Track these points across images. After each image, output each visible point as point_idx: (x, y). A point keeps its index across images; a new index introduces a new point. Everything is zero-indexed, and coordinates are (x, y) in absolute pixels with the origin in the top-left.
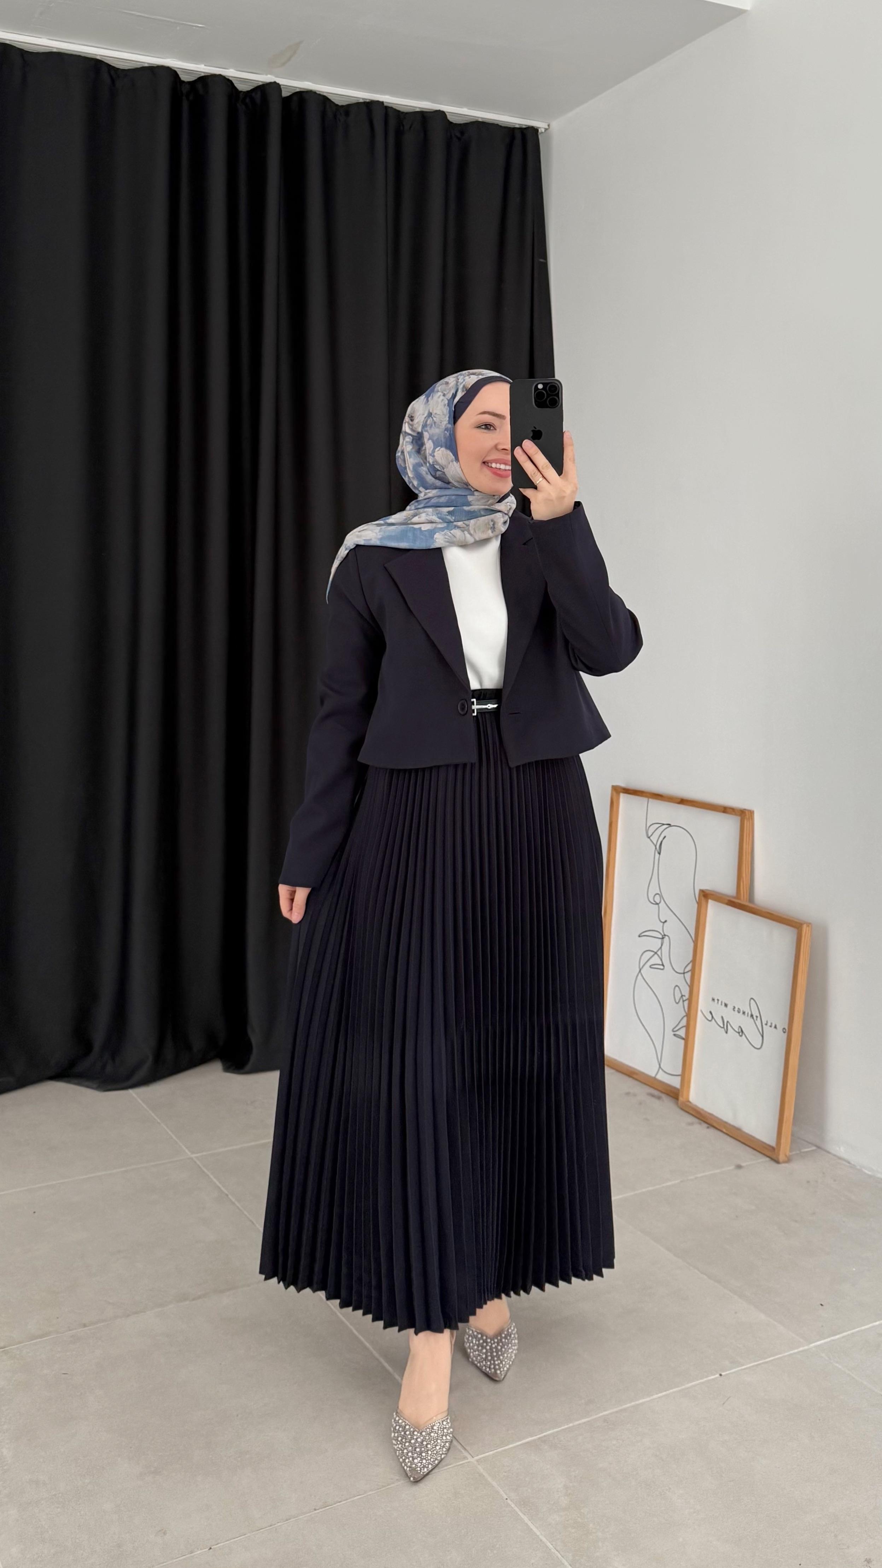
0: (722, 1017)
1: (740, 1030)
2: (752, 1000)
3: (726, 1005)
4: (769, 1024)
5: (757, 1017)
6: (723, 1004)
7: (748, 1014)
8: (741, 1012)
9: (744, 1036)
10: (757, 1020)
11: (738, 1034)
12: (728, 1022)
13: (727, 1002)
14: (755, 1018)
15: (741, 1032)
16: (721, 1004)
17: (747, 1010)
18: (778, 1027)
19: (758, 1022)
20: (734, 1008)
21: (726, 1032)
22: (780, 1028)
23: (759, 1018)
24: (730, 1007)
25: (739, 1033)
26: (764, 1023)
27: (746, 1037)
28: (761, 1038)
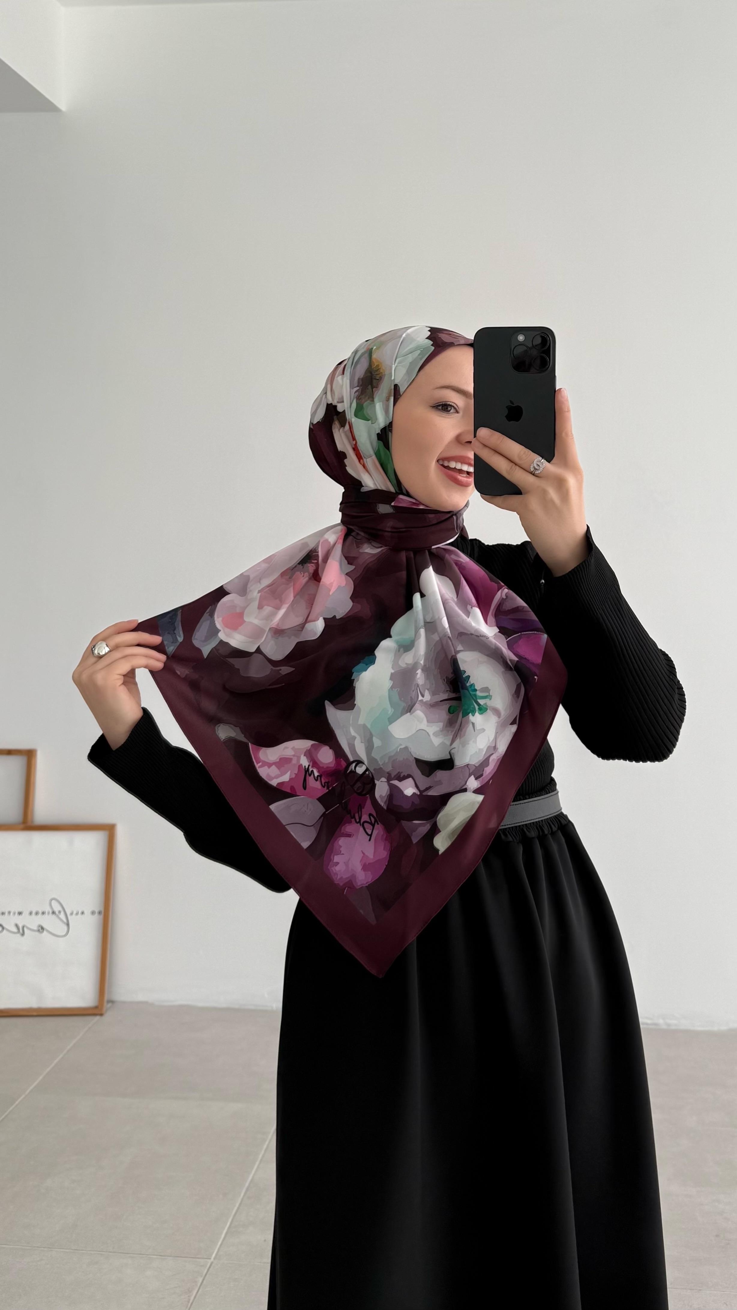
0: (17, 926)
1: (40, 928)
2: (53, 902)
3: (20, 913)
4: (75, 912)
5: (60, 912)
6: (16, 914)
7: (49, 913)
8: (40, 912)
9: (45, 932)
10: (60, 914)
11: (37, 933)
12: (23, 927)
13: (20, 910)
14: (57, 913)
15: (41, 929)
16: (14, 913)
17: (47, 909)
18: (85, 912)
19: (62, 916)
20: (31, 913)
21: (23, 934)
22: (88, 912)
23: (62, 913)
24: (26, 913)
25: (39, 931)
26: (68, 914)
27: (48, 931)
28: (65, 928)
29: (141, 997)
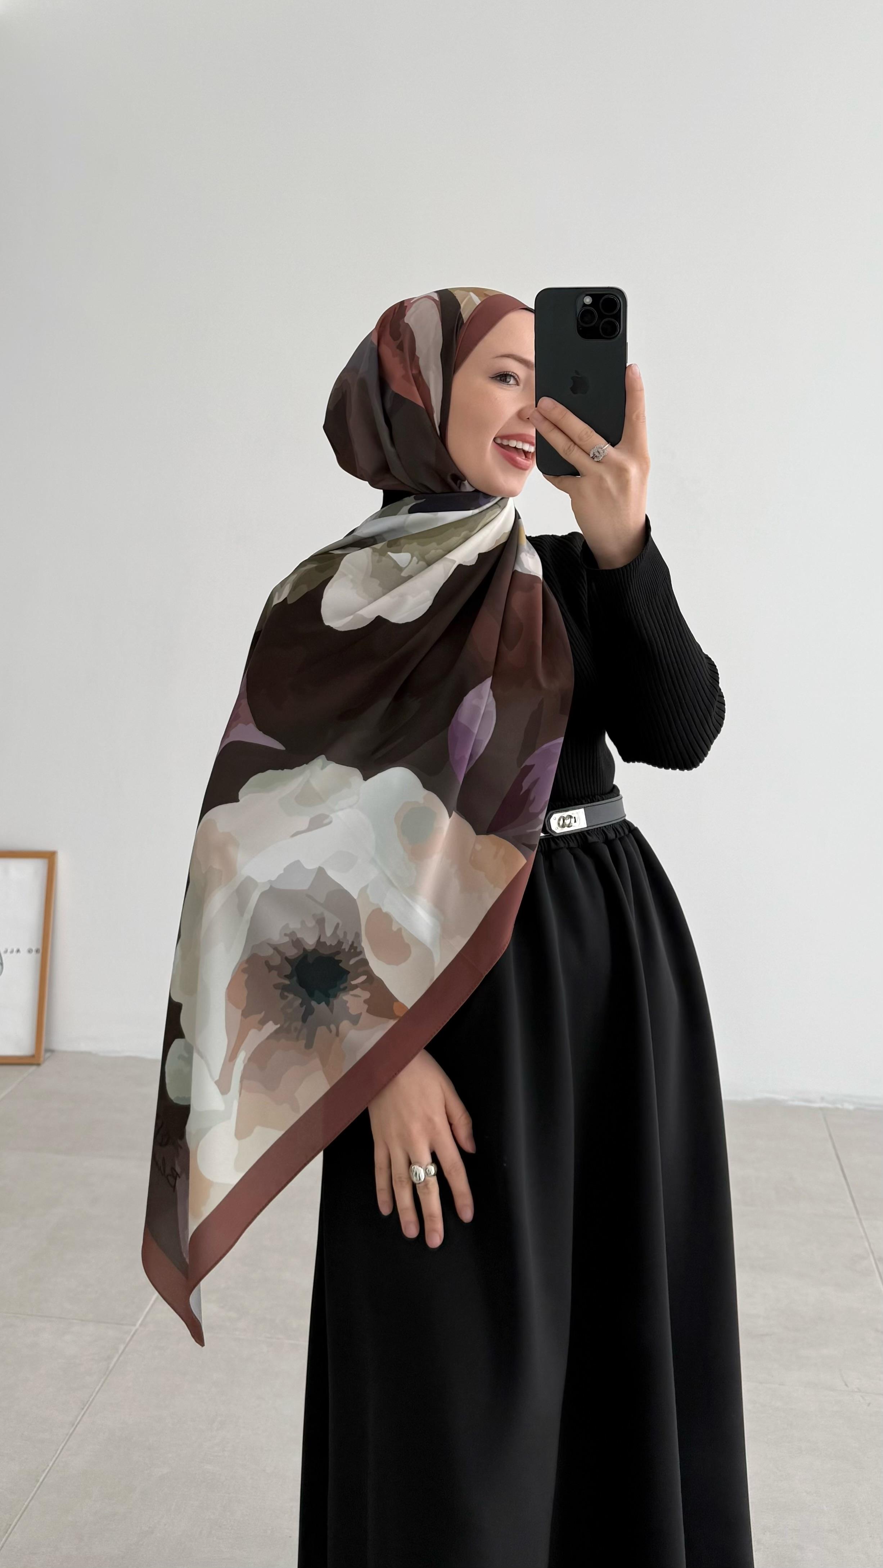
4: (9, 951)
18: (21, 950)
22: (24, 950)
26: (2, 952)
29: (83, 1047)
